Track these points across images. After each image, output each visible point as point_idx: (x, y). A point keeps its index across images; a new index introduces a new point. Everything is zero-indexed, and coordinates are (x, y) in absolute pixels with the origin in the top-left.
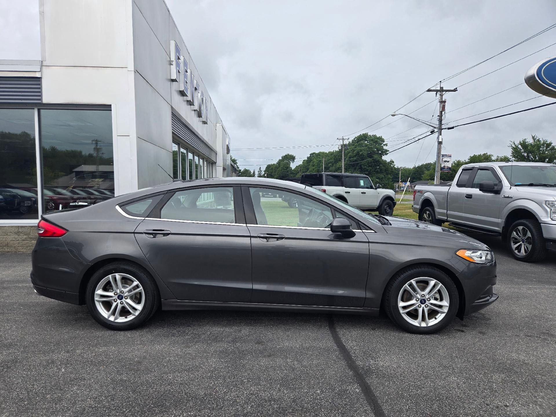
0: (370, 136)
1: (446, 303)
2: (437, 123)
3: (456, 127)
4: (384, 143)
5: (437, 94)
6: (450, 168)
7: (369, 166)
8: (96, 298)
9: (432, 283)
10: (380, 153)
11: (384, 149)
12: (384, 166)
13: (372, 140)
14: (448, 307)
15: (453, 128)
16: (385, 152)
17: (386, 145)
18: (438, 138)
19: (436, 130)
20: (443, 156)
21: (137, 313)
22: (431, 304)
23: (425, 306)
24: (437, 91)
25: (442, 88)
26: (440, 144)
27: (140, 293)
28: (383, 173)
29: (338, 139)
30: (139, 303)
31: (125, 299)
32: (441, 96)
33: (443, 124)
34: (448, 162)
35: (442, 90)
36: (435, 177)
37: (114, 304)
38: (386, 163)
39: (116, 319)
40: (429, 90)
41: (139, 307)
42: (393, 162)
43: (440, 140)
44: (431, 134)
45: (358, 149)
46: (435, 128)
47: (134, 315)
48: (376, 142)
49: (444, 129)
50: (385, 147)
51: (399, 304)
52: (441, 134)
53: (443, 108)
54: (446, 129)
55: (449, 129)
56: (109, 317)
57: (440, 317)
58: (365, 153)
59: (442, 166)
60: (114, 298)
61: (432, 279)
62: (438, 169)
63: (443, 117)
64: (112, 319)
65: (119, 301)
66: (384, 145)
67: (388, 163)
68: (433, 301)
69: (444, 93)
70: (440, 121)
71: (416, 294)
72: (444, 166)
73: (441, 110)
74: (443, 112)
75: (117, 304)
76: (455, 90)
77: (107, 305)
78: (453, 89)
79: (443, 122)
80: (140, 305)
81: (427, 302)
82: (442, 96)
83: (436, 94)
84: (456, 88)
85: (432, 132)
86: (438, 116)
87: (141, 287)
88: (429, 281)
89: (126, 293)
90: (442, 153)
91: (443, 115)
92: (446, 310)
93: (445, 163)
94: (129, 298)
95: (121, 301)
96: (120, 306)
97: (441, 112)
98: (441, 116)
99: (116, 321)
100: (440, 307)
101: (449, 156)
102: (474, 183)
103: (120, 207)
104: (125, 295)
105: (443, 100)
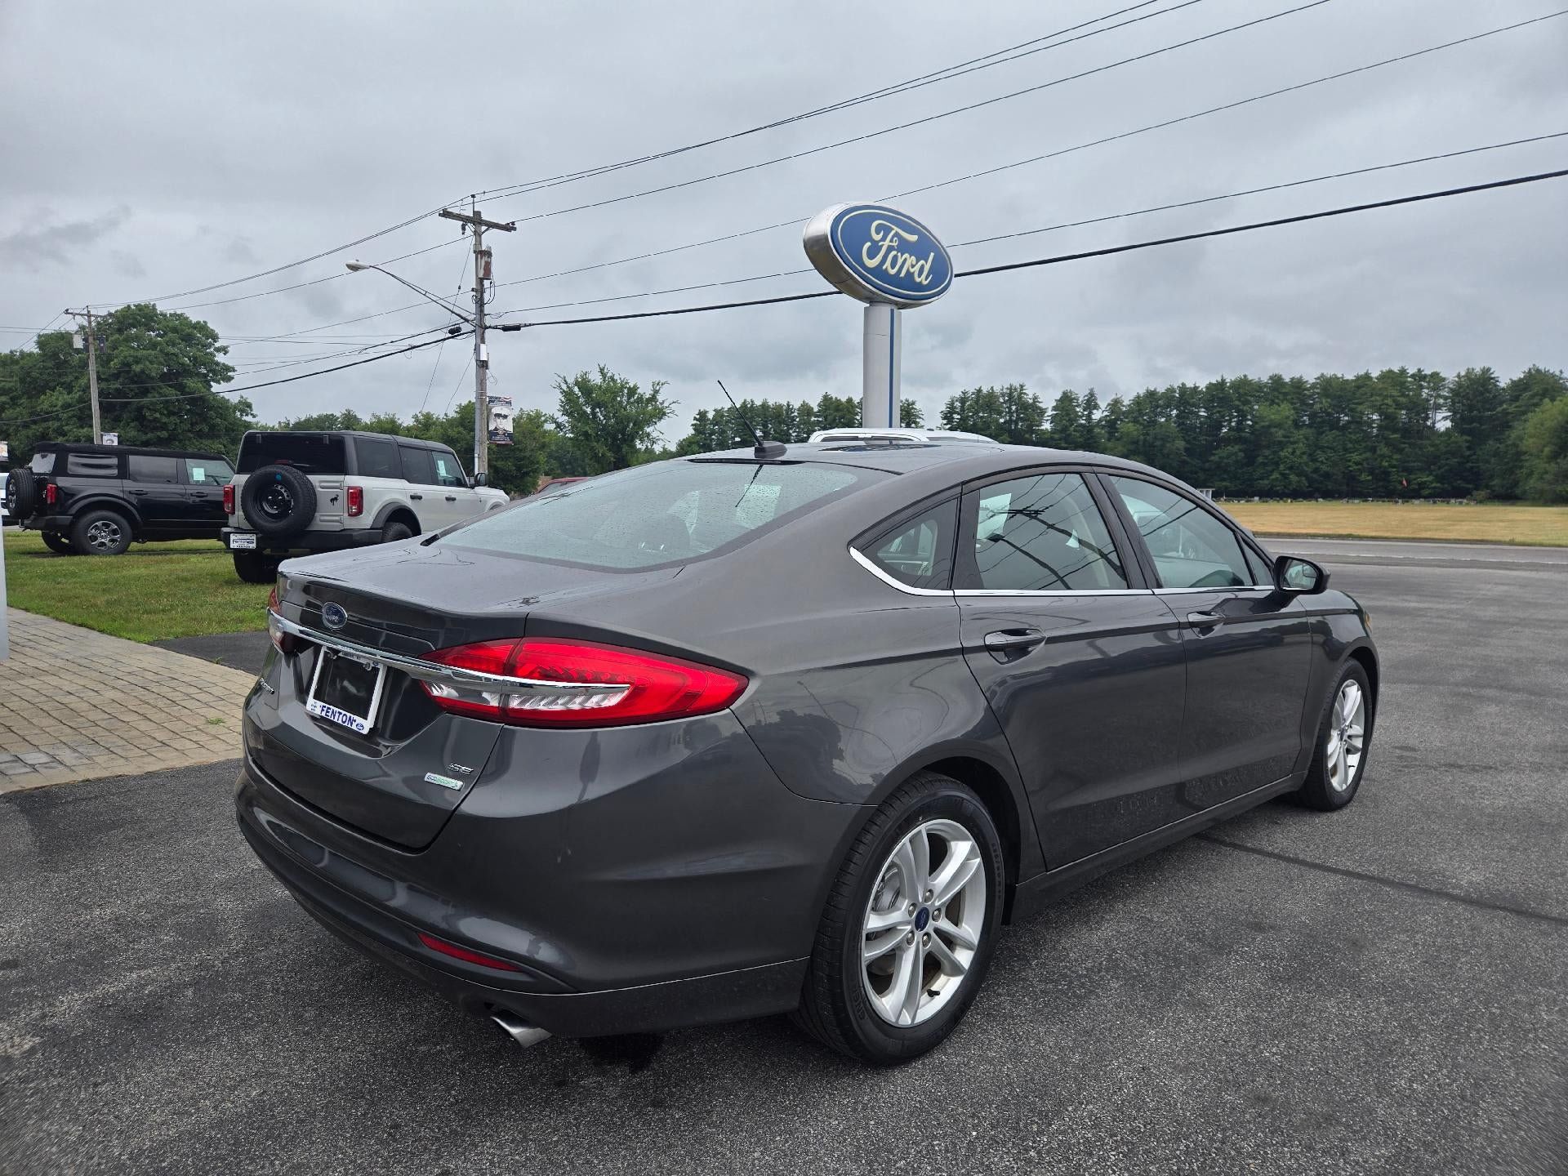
0: (164, 315)
2: (472, 308)
3: (526, 326)
4: (217, 345)
5: (467, 227)
6: (510, 435)
7: (171, 413)
10: (205, 376)
11: (217, 364)
12: (221, 416)
13: (175, 330)
15: (517, 328)
16: (224, 373)
17: (224, 350)
18: (477, 350)
19: (465, 327)
20: (492, 400)
24: (465, 220)
25: (477, 214)
26: (483, 366)
28: (219, 437)
29: (67, 312)
32: (478, 235)
33: (486, 313)
34: (505, 417)
35: (476, 220)
36: (476, 455)
38: (227, 408)
40: (446, 214)
42: (249, 406)
43: (483, 357)
44: (452, 337)
45: (126, 353)
46: (467, 320)
48: (188, 339)
49: (490, 327)
50: (220, 358)
52: (483, 342)
53: (485, 274)
54: (496, 328)
55: (506, 329)
58: (154, 370)
59: (492, 428)
62: (480, 434)
63: (486, 297)
66: (218, 350)
67: (235, 408)
69: (484, 228)
70: (480, 303)
72: (496, 429)
73: (481, 275)
74: (486, 283)
76: (509, 227)
78: (503, 223)
79: (487, 309)
82: (480, 236)
83: (463, 228)
84: (513, 223)
85: (455, 332)
86: (473, 290)
90: (490, 393)
91: (487, 291)
93: (498, 420)
97: (481, 281)
98: (479, 291)
101: (507, 402)
103: (862, 550)
105: (484, 248)
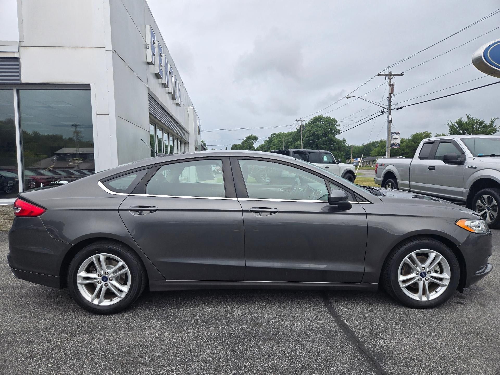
0: (325, 118)
1: (446, 275)
2: (387, 104)
3: (404, 107)
4: (337, 124)
5: (386, 78)
7: (324, 144)
8: (79, 281)
9: (433, 254)
10: (334, 133)
11: (337, 129)
12: (337, 144)
13: (327, 121)
14: (449, 279)
15: (401, 108)
16: (338, 132)
17: (339, 125)
18: (388, 117)
19: (386, 110)
20: (393, 133)
21: (123, 295)
22: (432, 277)
23: (425, 279)
24: (386, 75)
25: (390, 73)
26: (390, 122)
27: (126, 274)
28: (337, 150)
29: (296, 121)
30: (125, 284)
31: (109, 281)
32: (390, 79)
33: (392, 104)
34: (397, 139)
35: (390, 74)
36: (386, 152)
37: (98, 287)
38: (339, 142)
39: (100, 302)
40: (379, 75)
41: (125, 289)
42: (345, 141)
43: (390, 120)
44: (382, 114)
45: (314, 129)
46: (385, 108)
47: (120, 297)
48: (330, 123)
49: (393, 109)
50: (338, 128)
51: (399, 279)
52: (390, 114)
53: (392, 91)
54: (394, 109)
55: (397, 109)
56: (93, 300)
57: (441, 291)
58: (321, 133)
59: (392, 143)
60: (98, 280)
61: (433, 251)
62: (388, 145)
63: (392, 99)
64: (96, 302)
65: (103, 283)
66: (337, 125)
67: (341, 141)
68: (434, 274)
69: (392, 77)
70: (390, 102)
71: (416, 267)
72: (394, 143)
73: (390, 93)
74: (392, 95)
75: (101, 286)
76: (402, 74)
77: (91, 287)
78: (400, 73)
79: (392, 103)
80: (126, 286)
81: (428, 276)
82: (391, 79)
83: (385, 78)
84: (403, 73)
85: (383, 112)
86: (387, 98)
87: (127, 268)
88: (429, 254)
89: (110, 274)
90: (392, 131)
91: (392, 97)
92: (447, 283)
93: (395, 140)
94: (114, 279)
95: (105, 282)
96: (104, 288)
97: (390, 94)
98: (390, 98)
99: (102, 304)
100: (441, 279)
101: (398, 134)
102: (436, 155)
103: (103, 182)
104: (110, 276)
105: (392, 83)
